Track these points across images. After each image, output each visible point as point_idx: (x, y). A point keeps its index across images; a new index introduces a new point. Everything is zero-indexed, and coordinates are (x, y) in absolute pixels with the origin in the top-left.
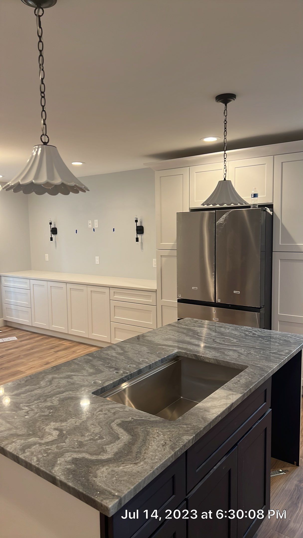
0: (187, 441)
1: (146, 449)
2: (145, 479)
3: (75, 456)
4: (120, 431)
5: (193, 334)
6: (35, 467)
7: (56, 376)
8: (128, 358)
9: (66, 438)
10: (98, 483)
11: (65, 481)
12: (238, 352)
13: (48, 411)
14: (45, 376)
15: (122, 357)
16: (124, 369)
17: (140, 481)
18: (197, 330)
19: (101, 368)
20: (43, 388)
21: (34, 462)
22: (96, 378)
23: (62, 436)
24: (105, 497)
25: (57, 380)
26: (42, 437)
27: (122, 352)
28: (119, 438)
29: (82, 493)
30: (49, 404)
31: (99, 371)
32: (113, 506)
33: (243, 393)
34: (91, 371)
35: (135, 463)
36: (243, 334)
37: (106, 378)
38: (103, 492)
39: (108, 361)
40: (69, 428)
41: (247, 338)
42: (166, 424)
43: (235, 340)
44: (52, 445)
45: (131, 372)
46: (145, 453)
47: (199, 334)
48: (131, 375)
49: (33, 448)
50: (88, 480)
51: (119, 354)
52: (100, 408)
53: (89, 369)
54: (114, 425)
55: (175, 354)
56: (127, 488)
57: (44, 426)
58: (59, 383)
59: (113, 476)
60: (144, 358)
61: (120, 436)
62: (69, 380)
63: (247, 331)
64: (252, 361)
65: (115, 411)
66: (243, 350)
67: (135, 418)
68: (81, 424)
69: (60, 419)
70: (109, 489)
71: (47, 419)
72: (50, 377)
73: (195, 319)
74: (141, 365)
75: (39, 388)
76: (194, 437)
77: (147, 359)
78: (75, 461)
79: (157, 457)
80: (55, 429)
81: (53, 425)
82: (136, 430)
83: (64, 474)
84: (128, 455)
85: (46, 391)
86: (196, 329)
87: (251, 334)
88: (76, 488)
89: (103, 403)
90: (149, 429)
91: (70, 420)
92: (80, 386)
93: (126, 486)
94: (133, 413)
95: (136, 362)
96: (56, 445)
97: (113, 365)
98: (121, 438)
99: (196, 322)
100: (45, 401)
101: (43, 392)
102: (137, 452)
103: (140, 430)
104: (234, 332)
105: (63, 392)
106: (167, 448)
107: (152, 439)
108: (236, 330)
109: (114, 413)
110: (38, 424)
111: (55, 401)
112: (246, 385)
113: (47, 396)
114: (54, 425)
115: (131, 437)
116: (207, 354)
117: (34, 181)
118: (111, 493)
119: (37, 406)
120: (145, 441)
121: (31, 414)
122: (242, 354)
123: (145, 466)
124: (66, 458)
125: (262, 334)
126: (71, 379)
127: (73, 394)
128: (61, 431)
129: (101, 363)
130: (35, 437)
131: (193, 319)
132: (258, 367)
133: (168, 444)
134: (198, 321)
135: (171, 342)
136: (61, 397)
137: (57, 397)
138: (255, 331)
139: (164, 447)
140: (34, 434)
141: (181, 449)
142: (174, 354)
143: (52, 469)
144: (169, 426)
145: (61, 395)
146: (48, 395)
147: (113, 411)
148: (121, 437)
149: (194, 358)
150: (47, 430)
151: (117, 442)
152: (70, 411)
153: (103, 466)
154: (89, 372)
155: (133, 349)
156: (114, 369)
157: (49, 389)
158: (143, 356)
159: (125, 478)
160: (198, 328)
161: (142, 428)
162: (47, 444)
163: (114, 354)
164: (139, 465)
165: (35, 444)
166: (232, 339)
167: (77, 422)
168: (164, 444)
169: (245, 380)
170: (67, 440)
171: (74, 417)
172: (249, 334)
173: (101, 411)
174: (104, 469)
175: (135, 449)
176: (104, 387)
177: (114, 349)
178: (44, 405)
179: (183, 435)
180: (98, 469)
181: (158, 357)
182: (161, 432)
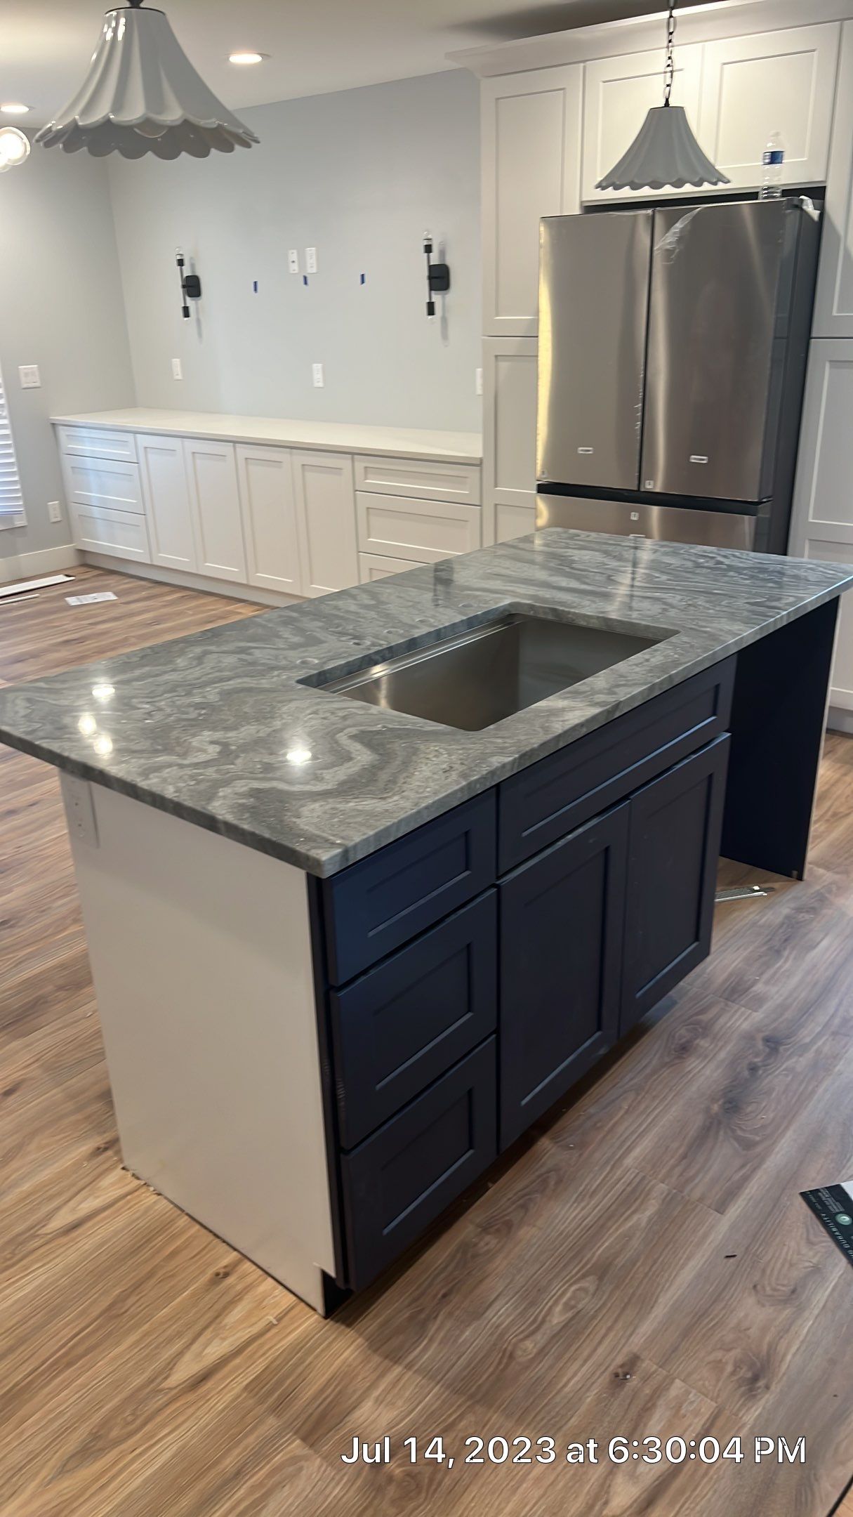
0: (499, 765)
1: (407, 777)
2: (400, 821)
3: (256, 785)
4: (356, 748)
5: (560, 565)
6: (171, 801)
7: (213, 648)
8: (388, 615)
9: (237, 757)
10: (302, 826)
11: (235, 822)
12: (664, 602)
13: (197, 711)
14: (187, 647)
15: (373, 614)
16: (374, 637)
17: (389, 824)
18: (572, 556)
19: (320, 635)
20: (183, 670)
21: (169, 792)
22: (306, 654)
23: (227, 753)
24: (313, 844)
25: (215, 656)
26: (184, 755)
27: (373, 602)
28: (350, 759)
29: (269, 841)
30: (198, 700)
31: (313, 641)
32: (331, 859)
33: (650, 683)
34: (296, 639)
35: (380, 798)
36: (689, 564)
37: (330, 654)
38: (310, 838)
39: (337, 621)
40: (241, 741)
41: (697, 572)
42: (459, 737)
43: (664, 578)
44: (205, 767)
45: (390, 643)
46: (405, 783)
47: (574, 565)
48: (390, 649)
49: (165, 773)
50: (282, 821)
51: (367, 607)
52: (315, 708)
53: (290, 636)
54: (343, 738)
55: (505, 608)
56: (360, 834)
57: (188, 737)
58: (220, 662)
59: (333, 816)
60: (426, 616)
61: (353, 756)
62: (243, 656)
63: (705, 556)
64: (693, 620)
65: (346, 713)
66: (679, 597)
67: (390, 726)
68: (269, 735)
69: (224, 725)
70: (324, 835)
71: (195, 725)
72: (198, 650)
73: (572, 531)
74: (417, 630)
75: (173, 670)
76: (515, 759)
77: (433, 617)
78: (255, 793)
79: (428, 789)
80: (212, 742)
81: (207, 735)
82: (388, 746)
83: (233, 813)
84: (367, 786)
85: (190, 677)
86: (568, 554)
87: (711, 564)
88: (257, 832)
89: (319, 700)
90: (418, 745)
91: (245, 728)
92: (269, 668)
93: (359, 831)
94: (388, 717)
95: (406, 624)
96: (215, 768)
97: (348, 630)
98: (356, 758)
99: (572, 538)
100: (189, 694)
101: (182, 678)
102: (389, 781)
103: (398, 746)
104: (668, 560)
105: (229, 679)
106: (454, 775)
107: (423, 760)
108: (675, 553)
109: (344, 718)
110: (175, 734)
111: (212, 694)
112: (663, 668)
113: (194, 686)
114: (209, 736)
115: (377, 757)
116: (583, 607)
117: (112, 117)
118: (327, 840)
119: (171, 704)
120: (406, 764)
121: (158, 716)
122: (673, 607)
123: (402, 802)
124: (236, 789)
125: (741, 562)
126: (246, 654)
127: (252, 683)
128: (225, 745)
129: (320, 624)
130: (169, 754)
131: (566, 530)
132: (705, 632)
133: (457, 770)
134: (579, 536)
135: (499, 582)
136: (225, 688)
137: (216, 688)
138: (725, 557)
139: (447, 774)
140: (167, 750)
141: (484, 778)
142: (502, 609)
143: (208, 804)
144: (463, 741)
145: (224, 684)
146: (195, 684)
147: (341, 714)
148: (355, 756)
149: (550, 617)
150: (194, 744)
151: (347, 765)
152: (246, 713)
153: (315, 801)
154: (290, 642)
155: (401, 597)
156: (351, 637)
157: (197, 672)
158: (424, 612)
159: (359, 819)
160: (576, 552)
161: (404, 743)
162: (196, 765)
163: (353, 608)
164: (390, 800)
165: (170, 765)
166: (657, 575)
167: (261, 731)
168: (448, 768)
169: (662, 658)
170: (239, 761)
171: (253, 723)
172: (707, 562)
173: (315, 713)
174: (316, 805)
175: (384, 776)
176: (324, 671)
177: (354, 597)
178: (187, 700)
179: (493, 754)
180: (303, 806)
181: (461, 613)
182: (446, 750)
